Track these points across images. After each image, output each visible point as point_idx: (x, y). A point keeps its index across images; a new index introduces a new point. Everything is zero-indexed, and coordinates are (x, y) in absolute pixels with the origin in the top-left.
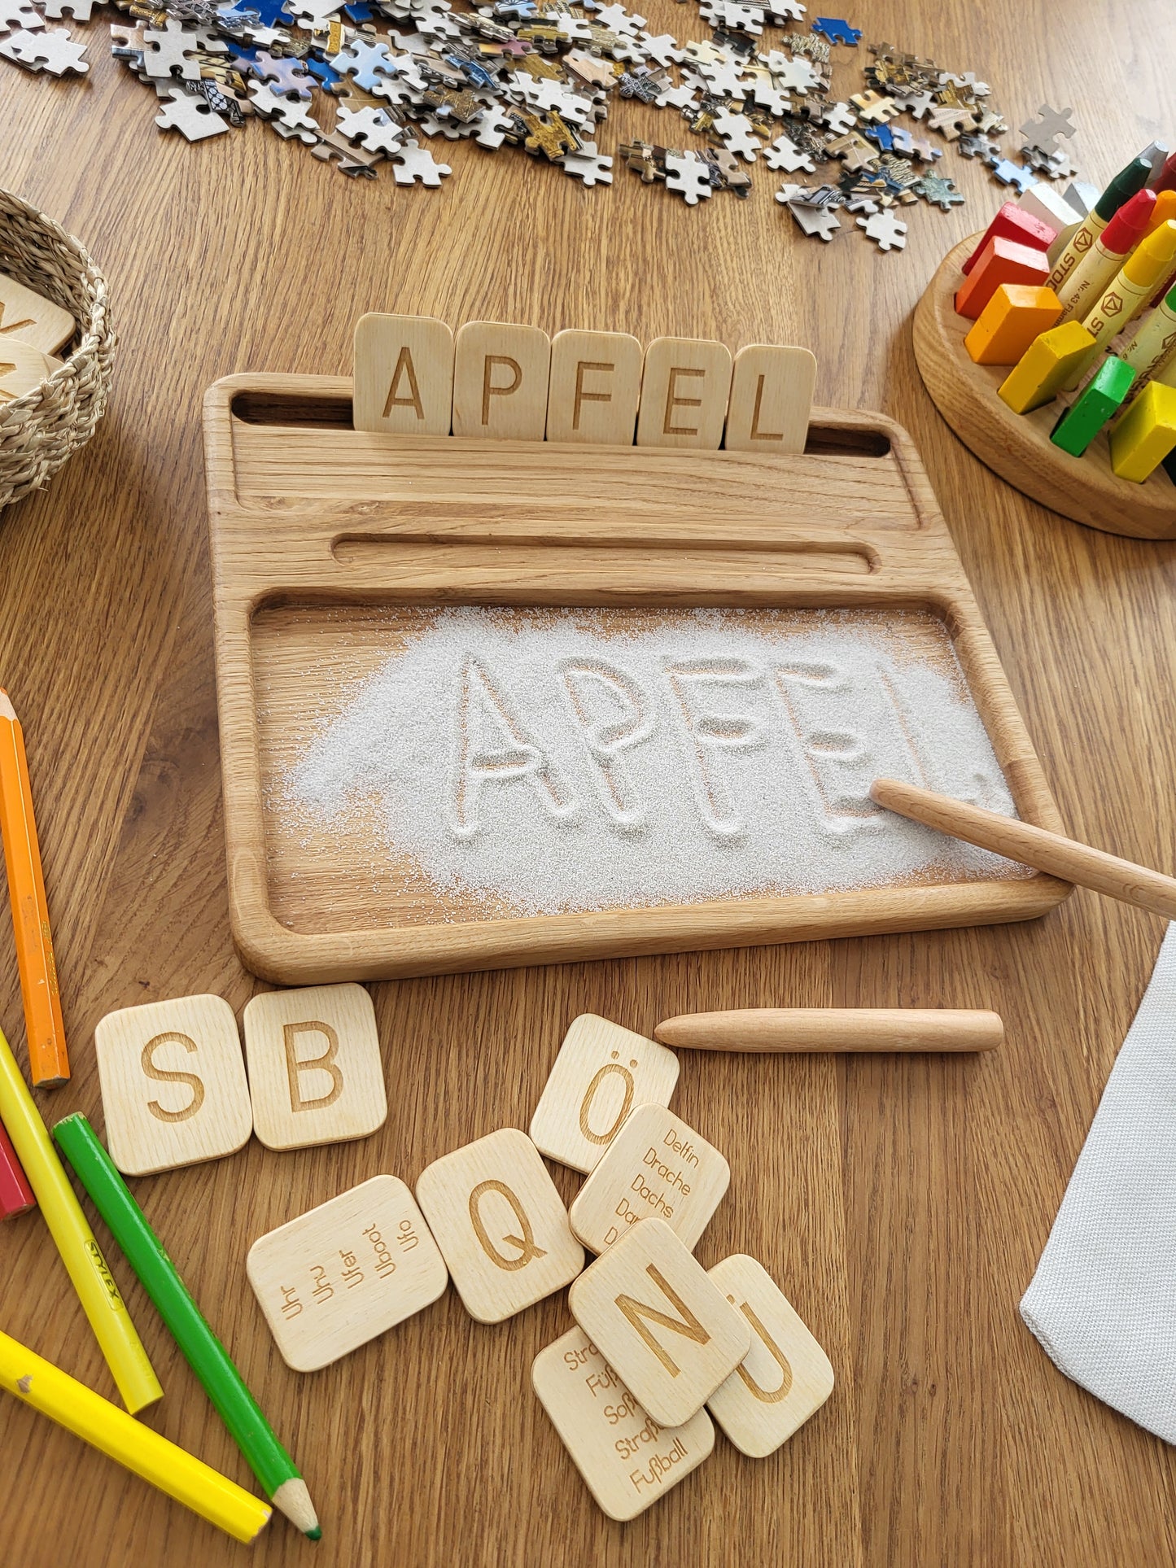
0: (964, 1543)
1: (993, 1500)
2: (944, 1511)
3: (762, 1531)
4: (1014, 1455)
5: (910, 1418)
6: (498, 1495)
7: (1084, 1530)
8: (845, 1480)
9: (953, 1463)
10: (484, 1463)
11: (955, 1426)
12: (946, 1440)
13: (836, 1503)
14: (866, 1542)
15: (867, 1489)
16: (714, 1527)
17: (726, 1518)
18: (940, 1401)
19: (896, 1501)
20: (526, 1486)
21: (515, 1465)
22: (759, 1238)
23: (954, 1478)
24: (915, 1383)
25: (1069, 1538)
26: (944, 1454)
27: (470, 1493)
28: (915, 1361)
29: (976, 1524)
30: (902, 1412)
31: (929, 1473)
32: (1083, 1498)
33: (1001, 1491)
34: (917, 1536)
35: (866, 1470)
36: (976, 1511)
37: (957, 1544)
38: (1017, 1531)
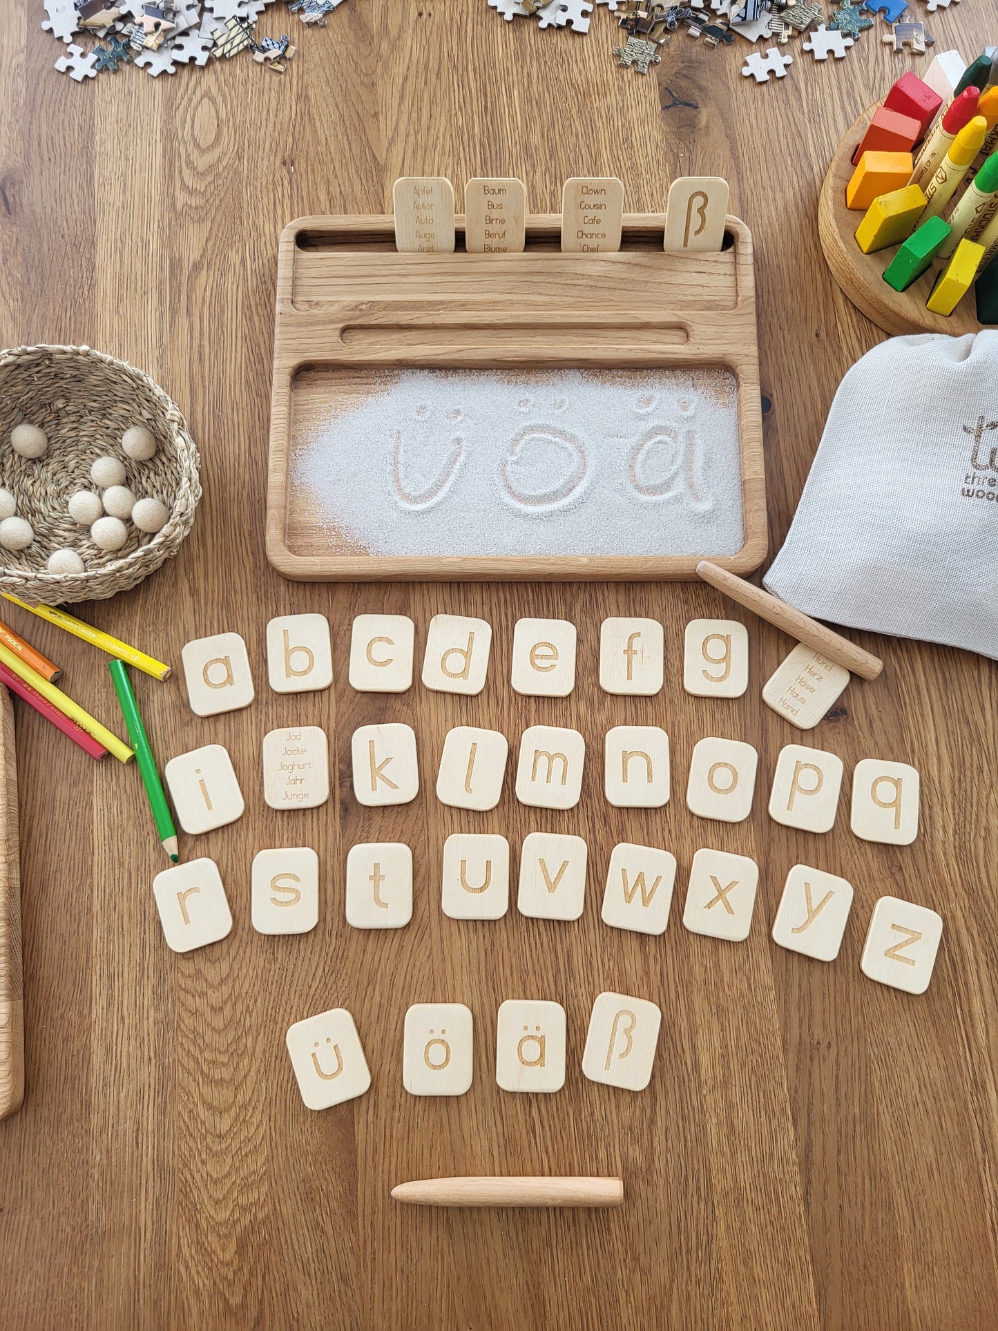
0: (850, 1120)
1: (866, 1096)
2: (838, 1105)
3: (738, 1126)
4: (878, 1072)
5: (816, 1061)
6: (602, 1127)
7: (921, 1105)
8: (781, 1098)
9: (842, 1080)
10: (592, 1113)
11: (843, 1062)
12: (838, 1070)
13: (777, 1109)
14: (795, 1126)
15: (794, 1100)
16: (713, 1128)
17: (719, 1123)
18: (833, 1051)
19: (811, 1104)
20: (615, 1121)
21: (608, 1112)
22: (722, 981)
23: (843, 1089)
24: (818, 1043)
25: (912, 1111)
26: (837, 1077)
27: (588, 1128)
28: (818, 1032)
29: (857, 1110)
30: (812, 1059)
31: (828, 1087)
32: (920, 1089)
33: (871, 1092)
34: (823, 1120)
35: (793, 1091)
36: (857, 1102)
37: (846, 1121)
38: (881, 1110)
